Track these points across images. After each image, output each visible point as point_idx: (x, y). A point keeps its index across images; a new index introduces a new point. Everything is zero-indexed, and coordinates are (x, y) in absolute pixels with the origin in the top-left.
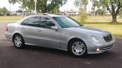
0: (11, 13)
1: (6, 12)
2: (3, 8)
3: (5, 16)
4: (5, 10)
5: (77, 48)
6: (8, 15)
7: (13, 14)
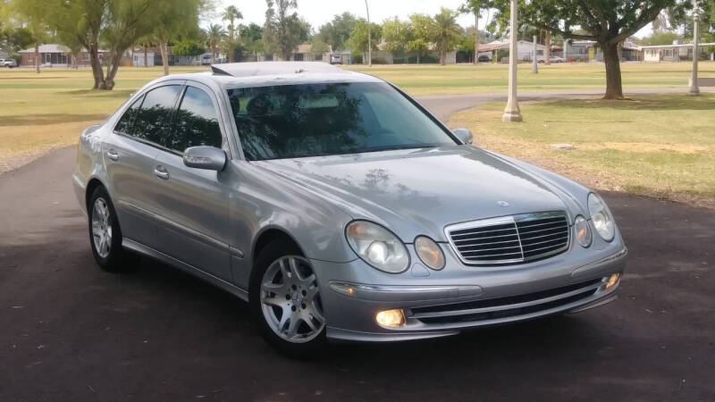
0: (480, 47)
1: (454, 39)
2: (438, 17)
3: (444, 64)
4: (444, 27)
5: (288, 297)
6: (466, 56)
7: (494, 52)
